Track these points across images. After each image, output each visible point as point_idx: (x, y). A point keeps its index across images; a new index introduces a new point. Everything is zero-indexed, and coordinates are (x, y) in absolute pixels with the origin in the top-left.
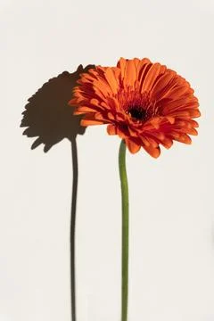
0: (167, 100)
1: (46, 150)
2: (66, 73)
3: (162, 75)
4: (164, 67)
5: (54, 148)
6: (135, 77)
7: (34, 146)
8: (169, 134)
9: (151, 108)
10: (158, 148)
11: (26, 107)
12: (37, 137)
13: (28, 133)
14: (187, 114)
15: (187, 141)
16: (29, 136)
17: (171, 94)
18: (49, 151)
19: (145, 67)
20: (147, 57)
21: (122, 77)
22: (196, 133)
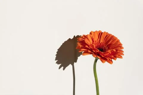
0: (110, 44)
1: (64, 69)
2: (70, 39)
3: (107, 36)
4: (107, 33)
5: (67, 68)
6: (97, 37)
7: (60, 68)
8: (115, 55)
9: (105, 48)
10: (112, 61)
11: (57, 52)
12: (61, 64)
13: (58, 63)
14: (120, 48)
15: (121, 57)
16: (58, 64)
17: (112, 42)
18: (65, 70)
19: (100, 34)
20: (100, 30)
21: (93, 38)
22: (123, 55)
